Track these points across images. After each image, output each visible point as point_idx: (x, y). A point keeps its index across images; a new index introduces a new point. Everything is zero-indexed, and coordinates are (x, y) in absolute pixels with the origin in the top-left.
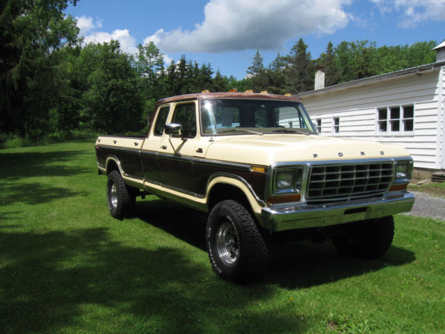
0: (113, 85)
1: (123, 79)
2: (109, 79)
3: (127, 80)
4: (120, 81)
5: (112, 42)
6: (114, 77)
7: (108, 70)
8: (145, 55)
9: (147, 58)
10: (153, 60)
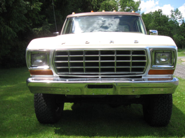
0: (159, 28)
1: (163, 26)
2: (157, 26)
3: (165, 27)
4: (162, 26)
5: (159, 10)
6: (159, 25)
7: (157, 22)
8: (174, 15)
9: (175, 16)
10: (177, 16)
